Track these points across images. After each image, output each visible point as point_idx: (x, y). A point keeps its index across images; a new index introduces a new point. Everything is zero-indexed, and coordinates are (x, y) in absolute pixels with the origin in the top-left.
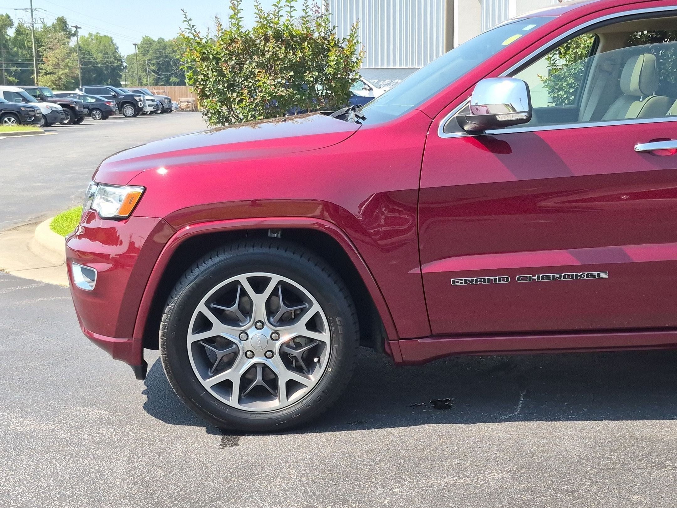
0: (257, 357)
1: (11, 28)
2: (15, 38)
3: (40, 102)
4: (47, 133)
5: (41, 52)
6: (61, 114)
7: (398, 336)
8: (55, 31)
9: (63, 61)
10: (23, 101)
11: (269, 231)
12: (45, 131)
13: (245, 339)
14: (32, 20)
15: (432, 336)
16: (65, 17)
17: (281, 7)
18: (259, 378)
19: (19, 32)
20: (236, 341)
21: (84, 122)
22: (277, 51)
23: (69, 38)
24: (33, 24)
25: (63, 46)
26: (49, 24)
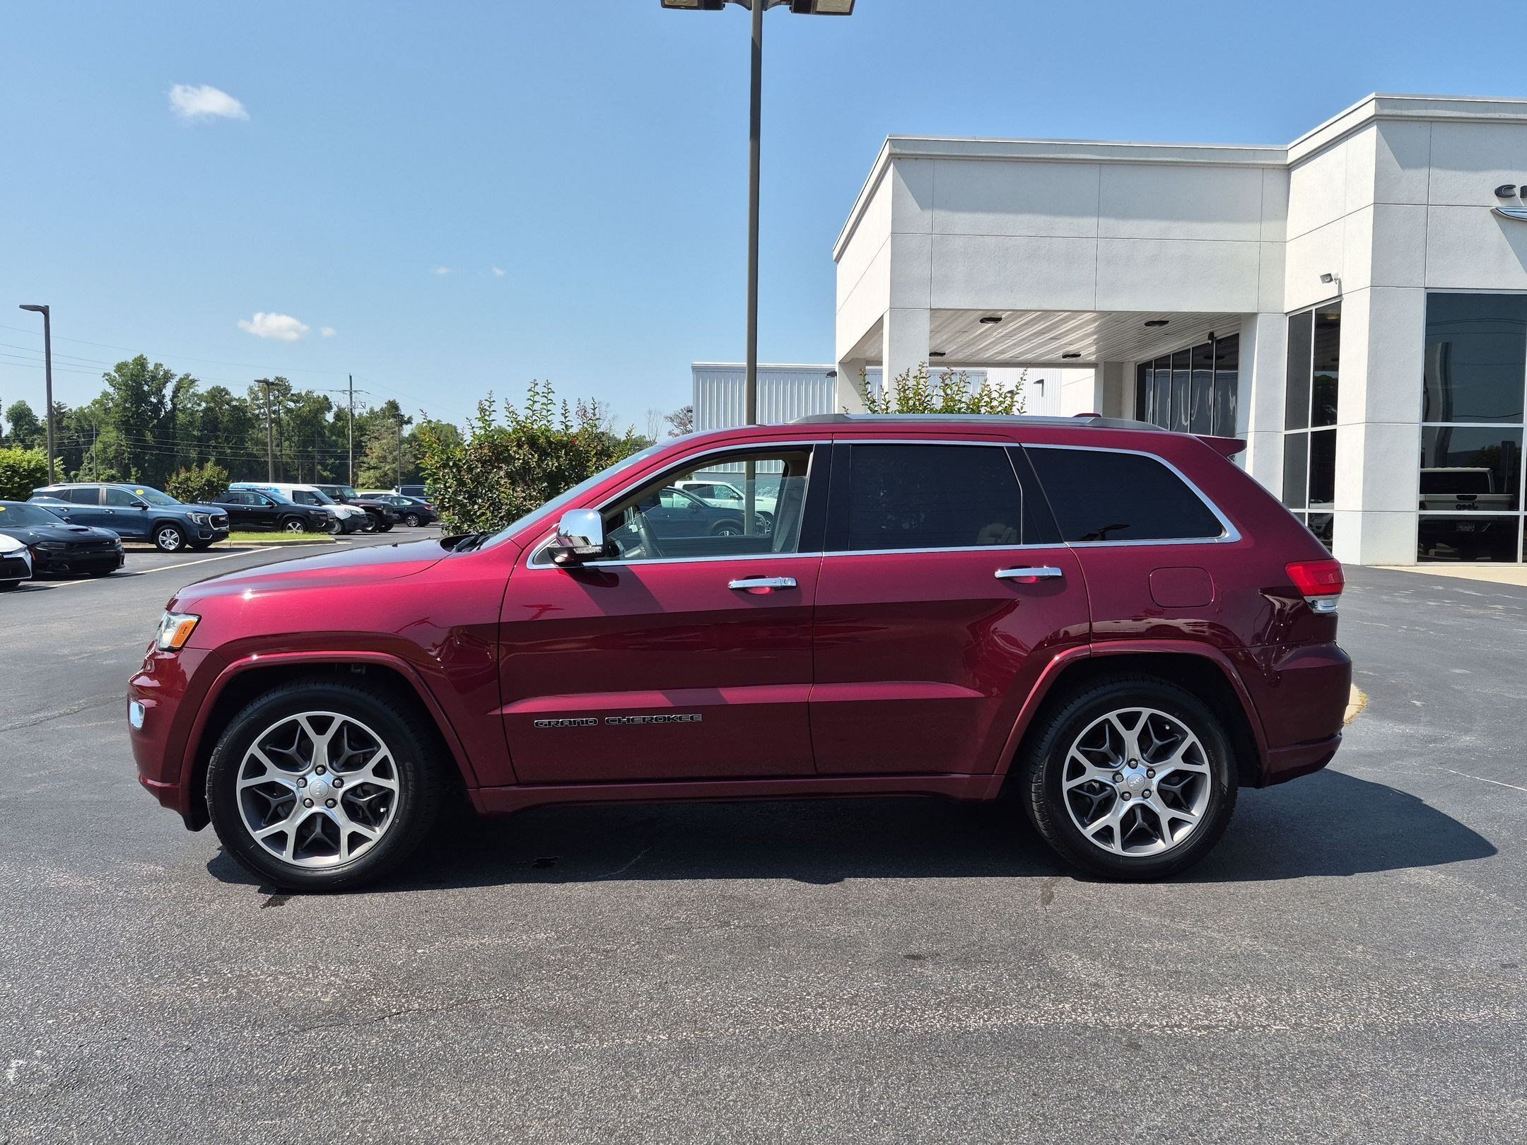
0: (317, 805)
1: (329, 412)
2: (334, 425)
3: (340, 504)
4: (339, 543)
5: (365, 442)
6: (362, 519)
7: (478, 783)
8: (384, 418)
9: (391, 453)
10: (316, 502)
11: (353, 666)
12: (336, 540)
13: (303, 785)
14: (351, 403)
15: (518, 784)
16: (397, 401)
17: (535, 411)
18: (318, 829)
19: (338, 417)
20: (294, 789)
21: (393, 530)
22: (529, 459)
23: (401, 425)
24: (351, 409)
25: (392, 435)
26: (377, 409)
